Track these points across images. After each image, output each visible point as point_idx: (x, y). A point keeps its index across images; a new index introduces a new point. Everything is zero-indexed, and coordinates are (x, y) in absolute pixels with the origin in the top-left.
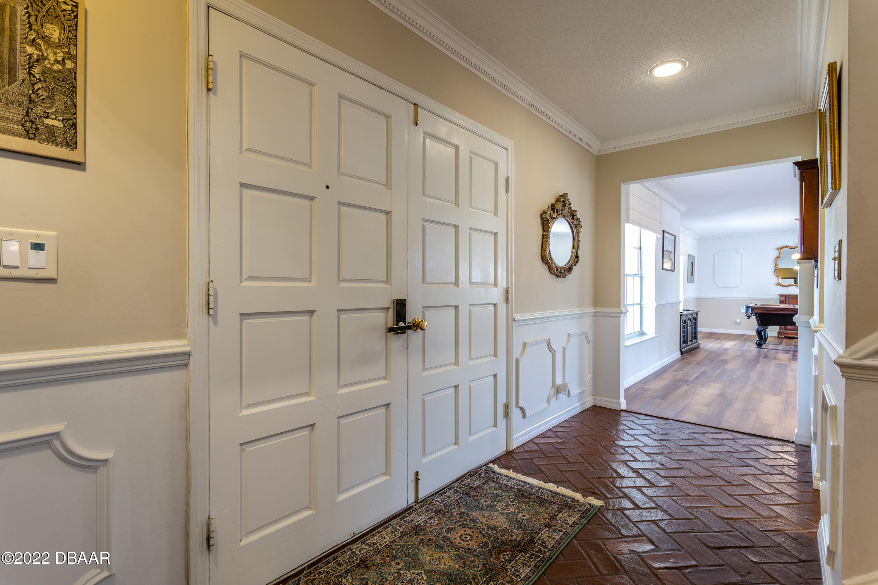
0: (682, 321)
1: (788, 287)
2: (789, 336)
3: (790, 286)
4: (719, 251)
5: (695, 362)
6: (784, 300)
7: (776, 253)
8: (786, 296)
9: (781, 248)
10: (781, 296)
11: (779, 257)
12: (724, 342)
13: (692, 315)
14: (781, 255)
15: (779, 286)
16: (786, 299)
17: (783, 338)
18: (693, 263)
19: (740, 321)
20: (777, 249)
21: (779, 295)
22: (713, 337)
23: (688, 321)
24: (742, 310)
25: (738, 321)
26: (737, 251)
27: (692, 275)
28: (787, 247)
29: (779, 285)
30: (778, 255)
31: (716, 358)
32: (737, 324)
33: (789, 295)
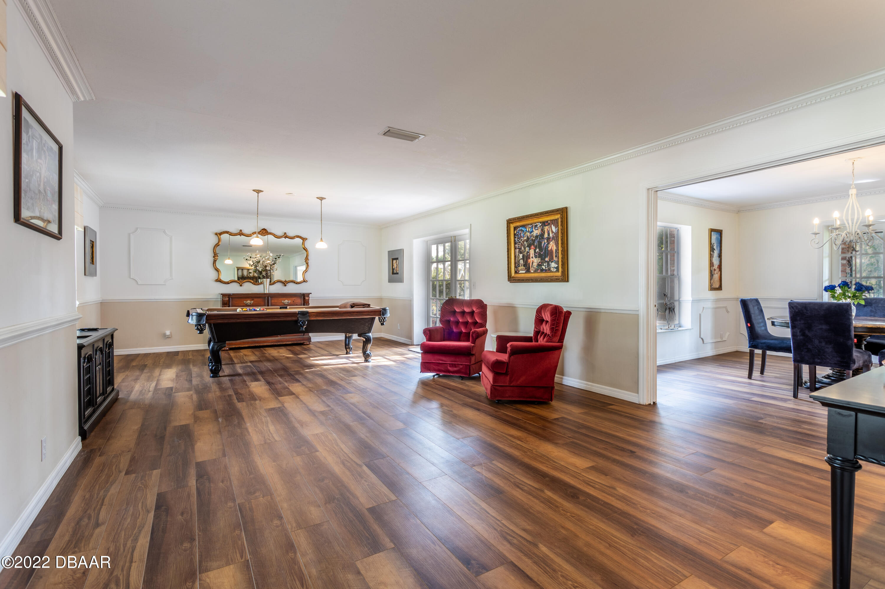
0: (82, 361)
1: (229, 283)
2: (233, 347)
3: (231, 282)
4: (137, 229)
5: (124, 462)
6: (227, 301)
7: (214, 240)
8: (229, 296)
9: (221, 234)
10: (224, 295)
11: (218, 245)
12: (157, 372)
13: (104, 340)
14: (220, 243)
15: (219, 283)
16: (229, 299)
17: (227, 350)
18: (95, 243)
19: (171, 333)
20: (216, 234)
21: (221, 294)
22: (134, 364)
23: (96, 354)
24: (190, 321)
25: (168, 333)
26: (164, 232)
27: (93, 264)
28: (227, 232)
29: (219, 281)
30: (217, 242)
31: (165, 429)
32: (165, 337)
33: (233, 294)
